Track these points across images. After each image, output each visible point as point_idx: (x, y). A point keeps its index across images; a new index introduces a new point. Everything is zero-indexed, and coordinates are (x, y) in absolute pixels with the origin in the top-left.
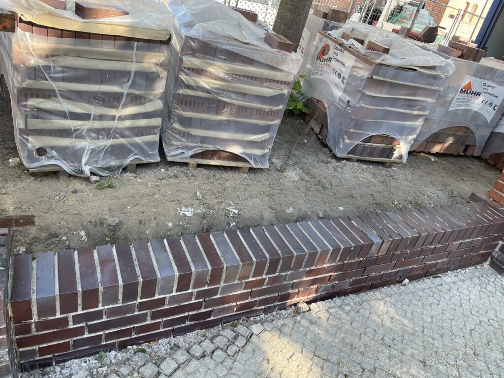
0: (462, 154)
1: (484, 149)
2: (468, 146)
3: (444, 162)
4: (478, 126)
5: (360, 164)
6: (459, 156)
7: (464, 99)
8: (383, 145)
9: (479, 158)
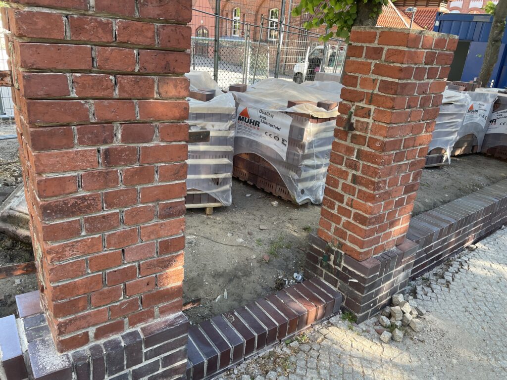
0: (471, 152)
1: (483, 146)
2: (473, 146)
3: (465, 160)
4: (478, 132)
5: (428, 170)
6: (469, 154)
7: (470, 116)
8: (438, 155)
9: (480, 154)
